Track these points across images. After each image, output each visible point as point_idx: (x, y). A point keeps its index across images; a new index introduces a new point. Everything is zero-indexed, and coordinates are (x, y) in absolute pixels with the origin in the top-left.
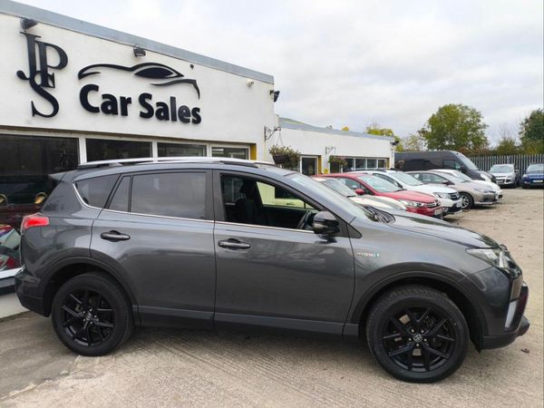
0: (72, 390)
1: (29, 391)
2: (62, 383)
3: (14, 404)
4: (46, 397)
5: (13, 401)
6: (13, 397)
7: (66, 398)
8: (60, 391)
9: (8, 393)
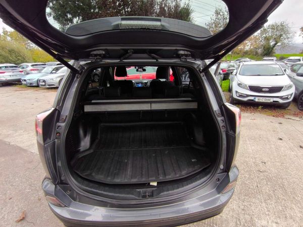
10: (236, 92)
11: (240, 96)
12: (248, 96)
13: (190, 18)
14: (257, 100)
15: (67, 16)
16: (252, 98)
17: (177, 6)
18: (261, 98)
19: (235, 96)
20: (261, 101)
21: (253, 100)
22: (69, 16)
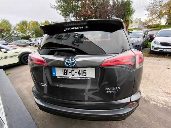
0: (145, 92)
1: (154, 101)
2: (144, 95)
3: (163, 101)
4: (152, 96)
5: (163, 103)
6: (162, 103)
7: (149, 92)
8: (148, 94)
9: (163, 107)
10: (153, 46)
11: (155, 49)
12: (159, 48)
13: (130, 7)
14: (165, 50)
15: (67, 13)
16: (162, 50)
17: (123, 2)
18: (168, 49)
19: (152, 49)
20: (168, 51)
21: (162, 51)
22: (68, 13)
